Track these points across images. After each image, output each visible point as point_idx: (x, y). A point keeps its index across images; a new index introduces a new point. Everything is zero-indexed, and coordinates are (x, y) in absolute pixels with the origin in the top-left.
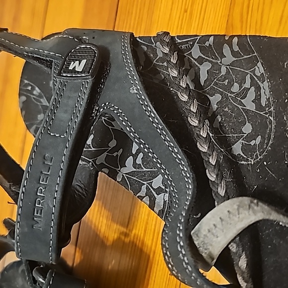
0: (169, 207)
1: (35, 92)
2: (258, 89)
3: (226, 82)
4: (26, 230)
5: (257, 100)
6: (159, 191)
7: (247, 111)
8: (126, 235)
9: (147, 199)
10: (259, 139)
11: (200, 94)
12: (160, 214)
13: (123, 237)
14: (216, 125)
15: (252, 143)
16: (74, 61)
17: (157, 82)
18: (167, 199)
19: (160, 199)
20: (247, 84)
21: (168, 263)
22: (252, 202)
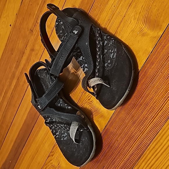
0: (87, 72)
1: (61, 23)
2: (114, 54)
3: (109, 48)
4: (54, 68)
5: (113, 56)
6: (86, 67)
7: (110, 57)
8: (76, 72)
9: (83, 68)
10: (110, 65)
11: (103, 48)
12: (85, 73)
13: (75, 73)
14: (104, 57)
15: (109, 65)
16: (75, 30)
17: (94, 39)
18: (87, 70)
19: (86, 69)
20: (113, 52)
21: (82, 85)
22: (101, 79)
